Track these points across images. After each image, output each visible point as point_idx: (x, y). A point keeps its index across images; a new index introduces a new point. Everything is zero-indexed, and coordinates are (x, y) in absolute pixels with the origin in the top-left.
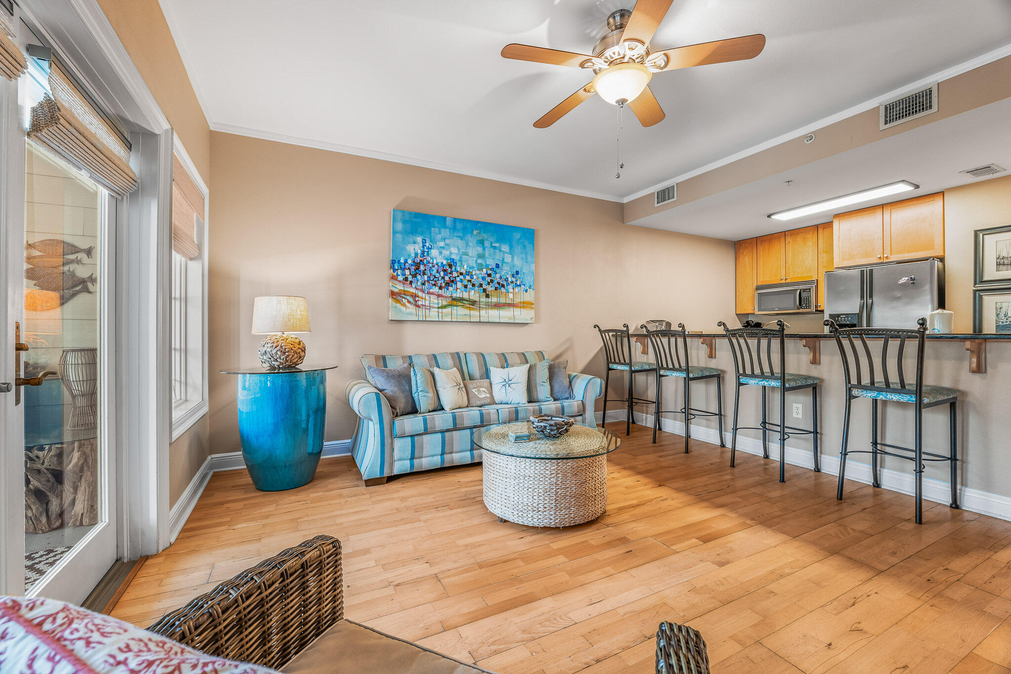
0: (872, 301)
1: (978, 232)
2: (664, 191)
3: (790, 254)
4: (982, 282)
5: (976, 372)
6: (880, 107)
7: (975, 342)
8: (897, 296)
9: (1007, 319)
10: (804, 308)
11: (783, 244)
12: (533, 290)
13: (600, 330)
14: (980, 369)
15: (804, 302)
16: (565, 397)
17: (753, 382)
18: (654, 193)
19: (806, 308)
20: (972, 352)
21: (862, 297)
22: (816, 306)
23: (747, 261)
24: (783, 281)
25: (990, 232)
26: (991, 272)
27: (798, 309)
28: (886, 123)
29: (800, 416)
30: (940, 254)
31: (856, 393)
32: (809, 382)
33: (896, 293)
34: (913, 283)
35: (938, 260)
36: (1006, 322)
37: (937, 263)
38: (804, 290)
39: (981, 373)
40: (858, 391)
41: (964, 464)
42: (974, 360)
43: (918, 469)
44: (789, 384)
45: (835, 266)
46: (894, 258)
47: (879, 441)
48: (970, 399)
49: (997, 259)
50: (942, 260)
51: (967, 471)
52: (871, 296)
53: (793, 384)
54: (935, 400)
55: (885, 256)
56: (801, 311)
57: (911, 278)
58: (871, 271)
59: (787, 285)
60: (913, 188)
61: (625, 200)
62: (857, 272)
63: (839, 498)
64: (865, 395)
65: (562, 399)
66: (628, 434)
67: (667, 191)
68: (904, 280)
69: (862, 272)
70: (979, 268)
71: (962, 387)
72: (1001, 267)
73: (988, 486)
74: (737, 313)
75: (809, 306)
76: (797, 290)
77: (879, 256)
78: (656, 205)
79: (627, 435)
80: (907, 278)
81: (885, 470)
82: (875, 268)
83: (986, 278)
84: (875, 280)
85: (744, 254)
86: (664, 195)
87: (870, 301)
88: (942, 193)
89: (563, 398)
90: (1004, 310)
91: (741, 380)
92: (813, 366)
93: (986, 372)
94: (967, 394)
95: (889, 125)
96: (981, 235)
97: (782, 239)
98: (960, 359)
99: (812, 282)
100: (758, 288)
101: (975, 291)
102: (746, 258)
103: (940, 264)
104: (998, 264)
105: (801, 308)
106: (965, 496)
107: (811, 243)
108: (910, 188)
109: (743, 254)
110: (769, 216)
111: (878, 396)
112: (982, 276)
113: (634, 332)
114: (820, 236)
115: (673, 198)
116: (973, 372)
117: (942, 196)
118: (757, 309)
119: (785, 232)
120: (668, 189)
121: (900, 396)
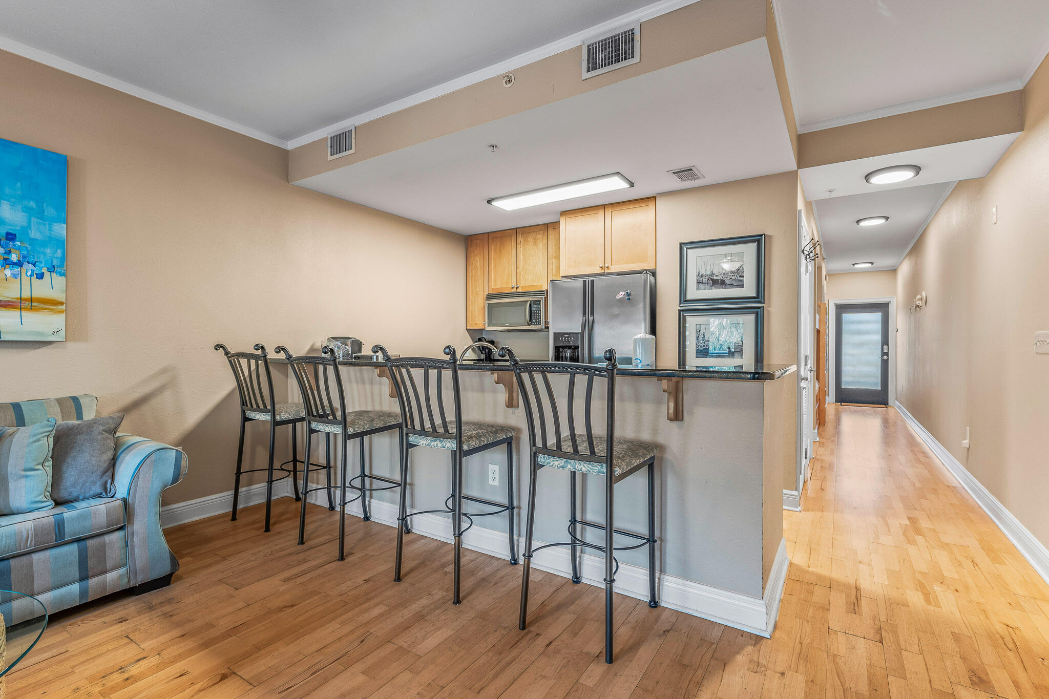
0: (593, 318)
1: (683, 245)
2: (339, 136)
3: (521, 257)
4: (686, 301)
5: (673, 421)
6: (583, 46)
7: (671, 380)
8: (615, 313)
9: (704, 343)
10: (534, 325)
11: (514, 244)
12: (61, 275)
13: (227, 353)
14: (677, 416)
15: (534, 317)
16: (91, 493)
17: (424, 442)
18: (326, 139)
19: (536, 325)
20: (670, 393)
21: (584, 313)
22: (545, 321)
23: (478, 263)
24: (514, 290)
25: (692, 246)
26: (693, 292)
27: (529, 325)
28: (588, 71)
29: (496, 483)
30: (652, 267)
31: (543, 460)
32: (499, 437)
33: (614, 310)
34: (629, 299)
35: (651, 274)
36: (704, 346)
37: (650, 278)
38: (535, 302)
39: (679, 421)
40: (544, 457)
41: (663, 543)
42: (672, 405)
43: (608, 579)
44: (469, 445)
45: (561, 275)
46: (613, 269)
47: (578, 518)
48: (668, 456)
49: (698, 276)
50: (654, 274)
51: (665, 553)
52: (592, 313)
53: (474, 444)
54: (629, 468)
55: (606, 265)
56: (532, 327)
57: (627, 293)
58: (593, 281)
59: (518, 295)
60: (629, 186)
61: (291, 145)
62: (579, 283)
63: (521, 628)
64: (552, 463)
65: (85, 499)
66: (267, 529)
67: (343, 136)
68: (621, 295)
69: (584, 282)
70: (683, 290)
71: (660, 440)
72: (701, 286)
73: (685, 574)
74: (468, 327)
75: (539, 322)
76: (527, 301)
77: (601, 266)
78: (330, 158)
79: (265, 531)
80: (624, 293)
81: (585, 555)
82: (596, 279)
83: (688, 298)
84: (596, 294)
85: (476, 252)
86: (340, 143)
87: (591, 318)
88: (653, 198)
89: (87, 496)
90: (702, 333)
91: (411, 439)
92: (510, 410)
93: (683, 420)
94: (665, 449)
95: (593, 73)
96: (685, 249)
97: (514, 238)
98: (658, 402)
99: (540, 293)
100: (489, 297)
101: (680, 311)
102: (477, 259)
103: (653, 278)
104: (698, 282)
105: (531, 324)
106: (664, 587)
107: (542, 245)
108: (623, 185)
109: (474, 252)
110: (489, 202)
111: (566, 464)
112: (685, 295)
113: (307, 353)
114: (550, 237)
115: (351, 149)
116: (671, 420)
117: (654, 201)
118: (487, 325)
119: (516, 228)
120: (344, 133)
121: (590, 466)
